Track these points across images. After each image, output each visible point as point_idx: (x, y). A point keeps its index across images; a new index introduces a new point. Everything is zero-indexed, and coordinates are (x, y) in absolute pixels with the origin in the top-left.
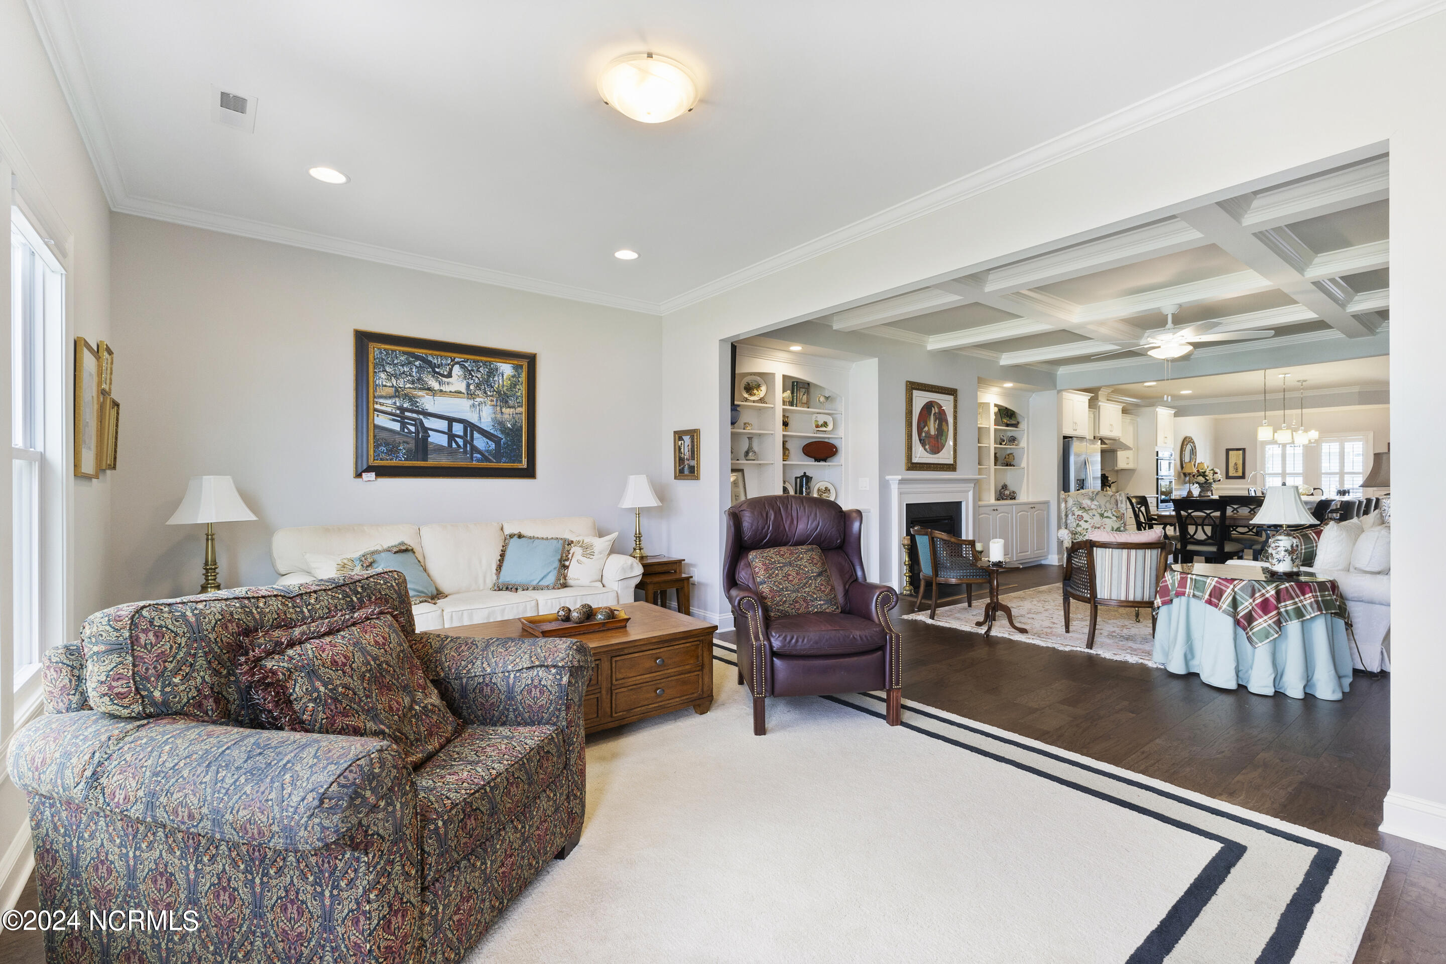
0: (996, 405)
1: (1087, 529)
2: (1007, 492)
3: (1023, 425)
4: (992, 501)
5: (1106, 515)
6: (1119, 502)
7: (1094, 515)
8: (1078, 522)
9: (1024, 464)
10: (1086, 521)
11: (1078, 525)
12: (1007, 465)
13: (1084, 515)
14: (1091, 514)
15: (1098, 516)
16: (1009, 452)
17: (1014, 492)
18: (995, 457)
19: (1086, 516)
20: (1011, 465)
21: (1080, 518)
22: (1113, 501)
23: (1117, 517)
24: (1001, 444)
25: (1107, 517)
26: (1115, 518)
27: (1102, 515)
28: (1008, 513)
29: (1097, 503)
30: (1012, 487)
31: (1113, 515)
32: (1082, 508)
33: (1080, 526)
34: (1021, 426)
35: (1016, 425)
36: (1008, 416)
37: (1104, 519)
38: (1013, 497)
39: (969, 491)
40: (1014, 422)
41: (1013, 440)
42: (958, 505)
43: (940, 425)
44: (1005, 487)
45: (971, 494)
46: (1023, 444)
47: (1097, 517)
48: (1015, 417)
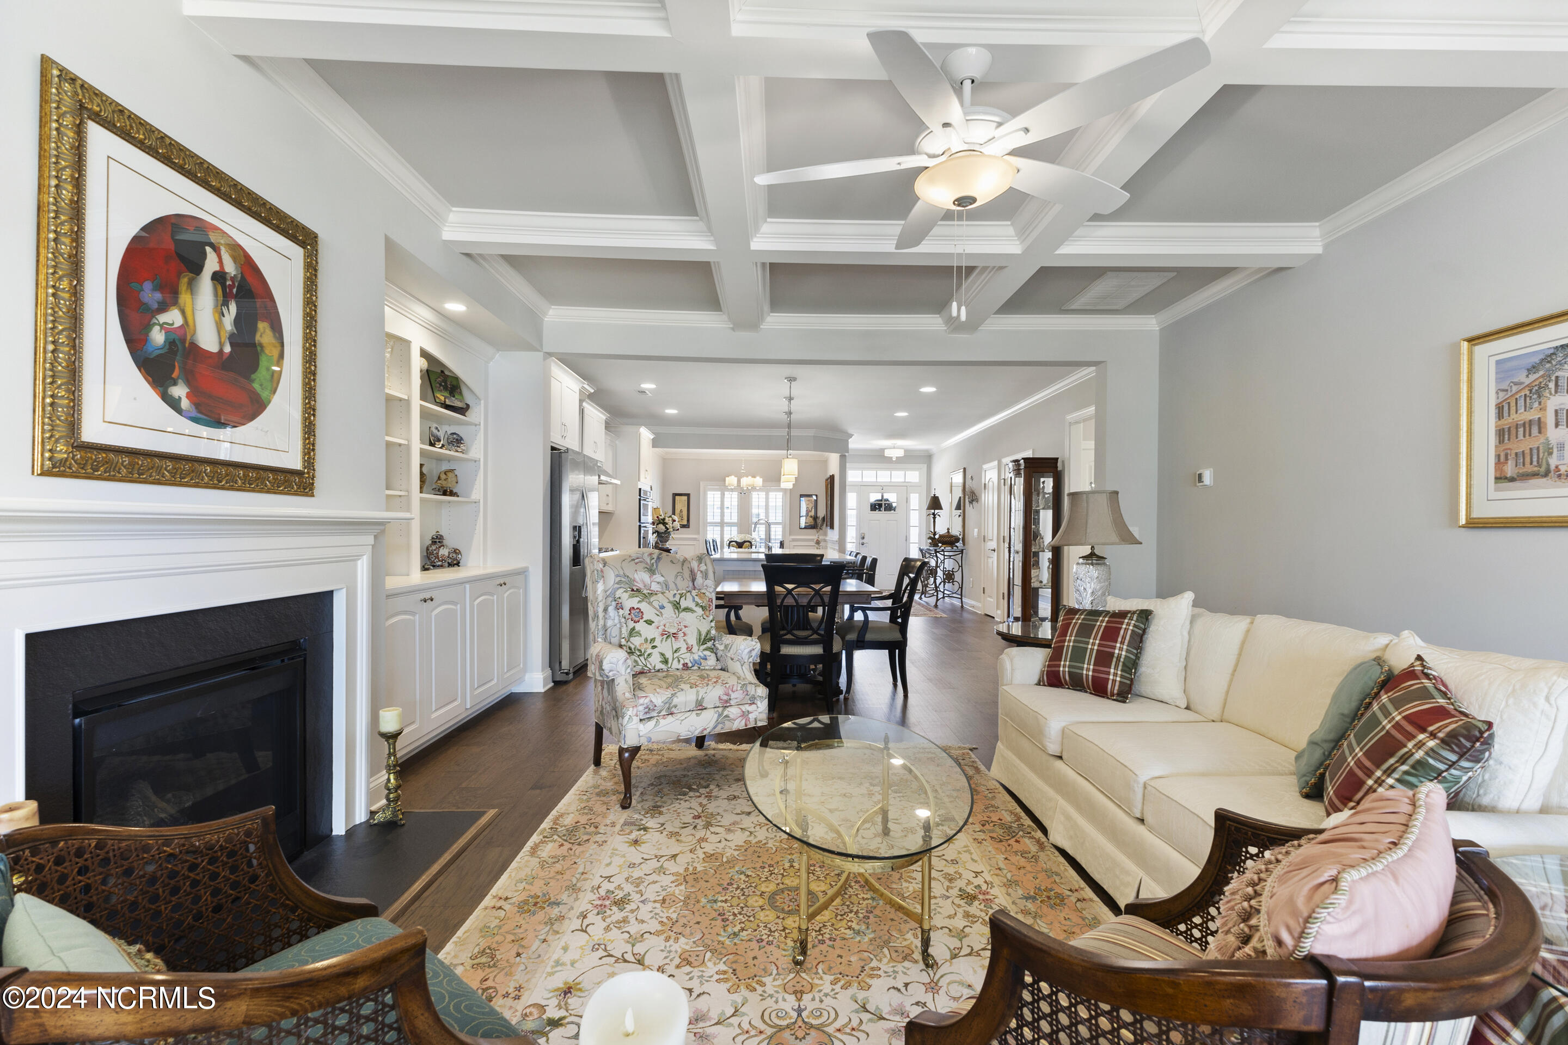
0: (424, 354)
1: (653, 640)
2: (444, 552)
3: (476, 414)
4: (416, 577)
5: (684, 604)
6: (699, 576)
7: (662, 607)
8: (631, 624)
9: (477, 494)
10: (649, 622)
11: (632, 632)
12: (445, 493)
13: (644, 606)
14: (656, 604)
15: (669, 608)
16: (445, 467)
17: (456, 552)
18: (422, 474)
19: (649, 613)
20: (452, 494)
21: (636, 614)
22: (687, 574)
23: (703, 608)
24: (432, 444)
25: (687, 609)
26: (699, 611)
27: (676, 606)
28: (455, 603)
29: (661, 579)
30: (451, 541)
31: (697, 604)
32: (636, 591)
33: (639, 634)
34: (472, 416)
35: (463, 410)
36: (446, 388)
37: (683, 614)
38: (454, 562)
39: (359, 556)
40: (458, 404)
41: (456, 441)
42: (322, 602)
43: (245, 324)
44: (438, 540)
45: (363, 568)
46: (476, 450)
47: (669, 611)
48: (461, 393)
